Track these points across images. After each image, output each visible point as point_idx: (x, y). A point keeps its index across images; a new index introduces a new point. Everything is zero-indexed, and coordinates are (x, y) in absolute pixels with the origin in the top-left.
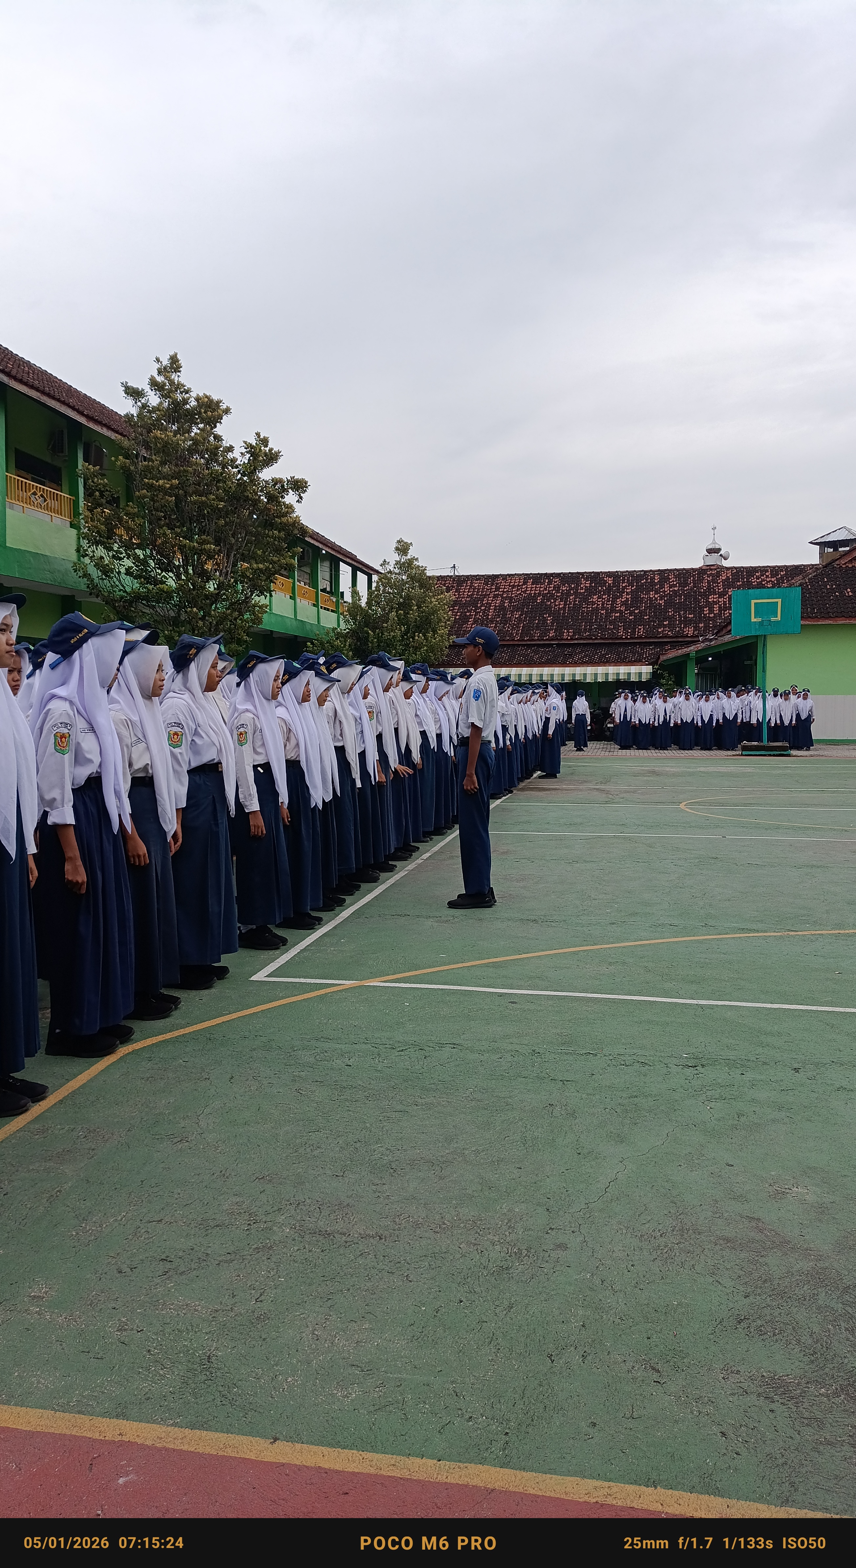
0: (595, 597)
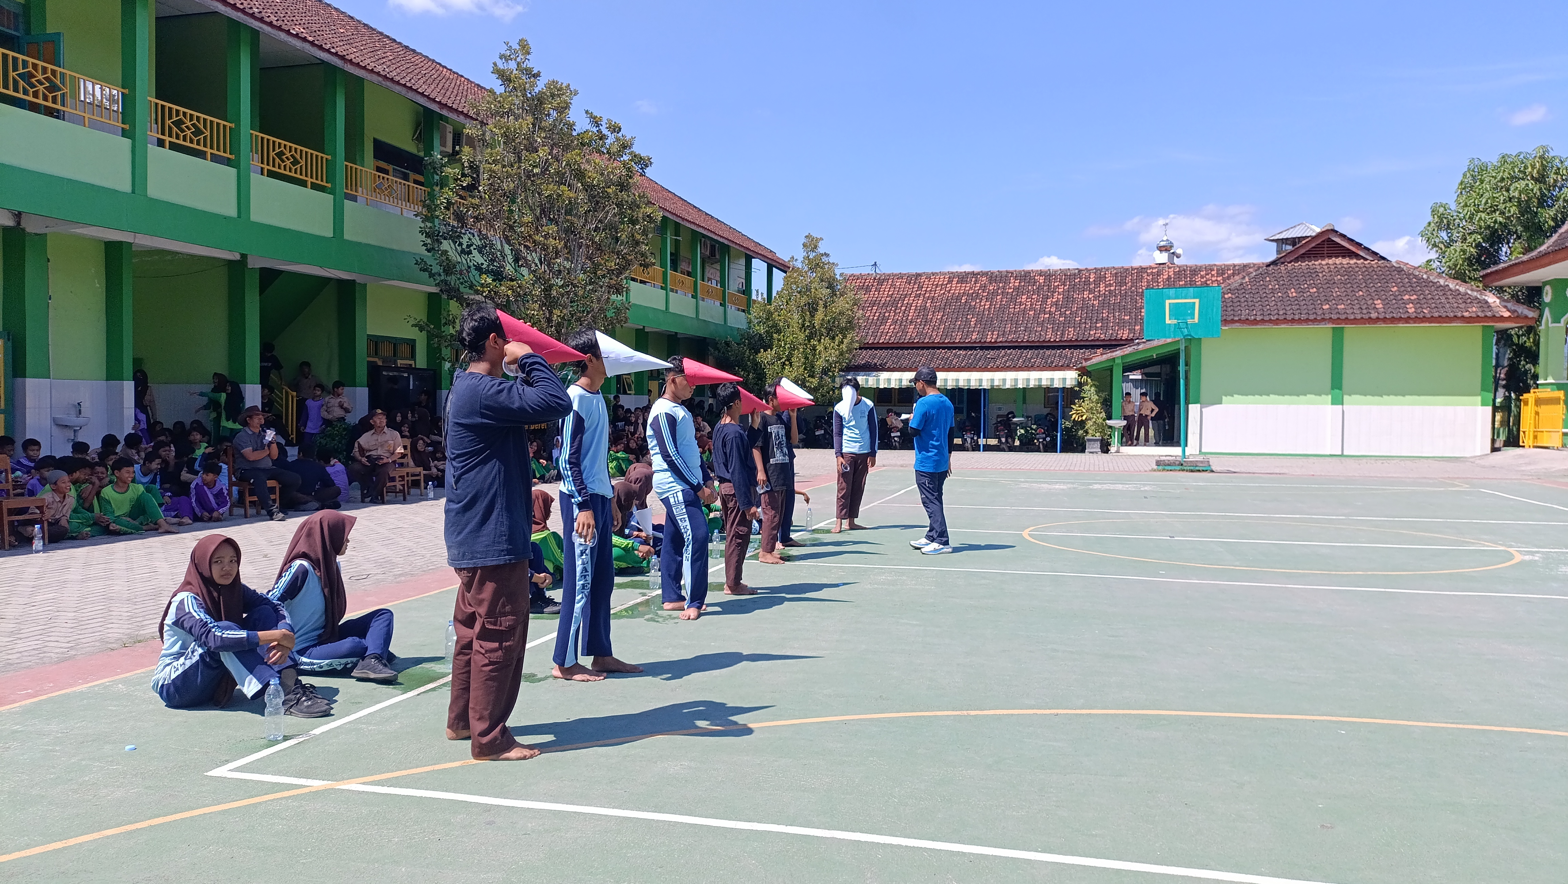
0: (1023, 297)
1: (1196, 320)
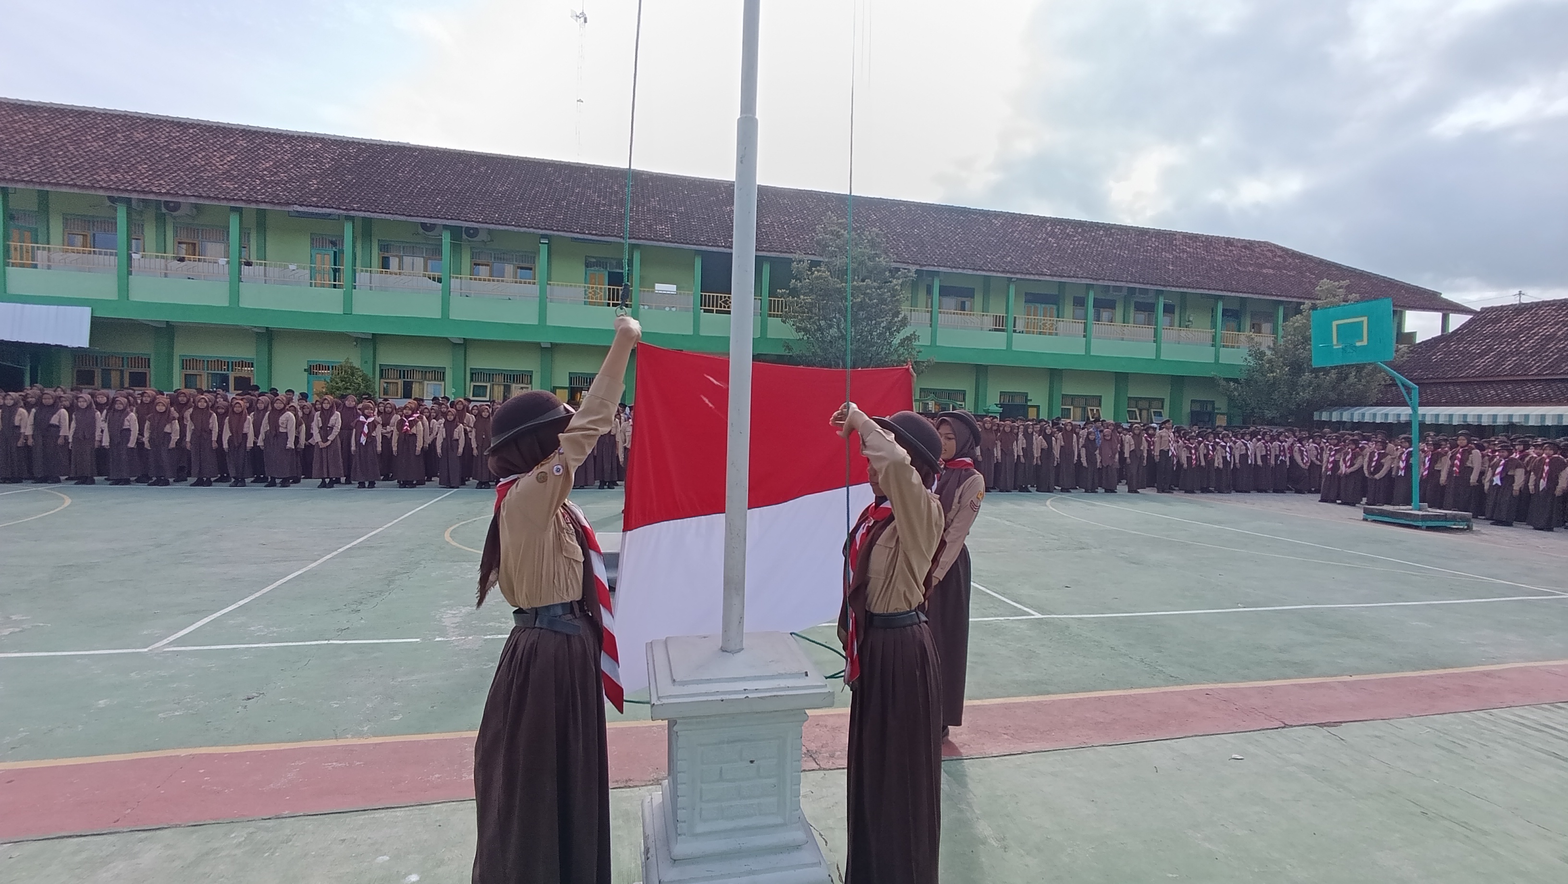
1: (1365, 343)
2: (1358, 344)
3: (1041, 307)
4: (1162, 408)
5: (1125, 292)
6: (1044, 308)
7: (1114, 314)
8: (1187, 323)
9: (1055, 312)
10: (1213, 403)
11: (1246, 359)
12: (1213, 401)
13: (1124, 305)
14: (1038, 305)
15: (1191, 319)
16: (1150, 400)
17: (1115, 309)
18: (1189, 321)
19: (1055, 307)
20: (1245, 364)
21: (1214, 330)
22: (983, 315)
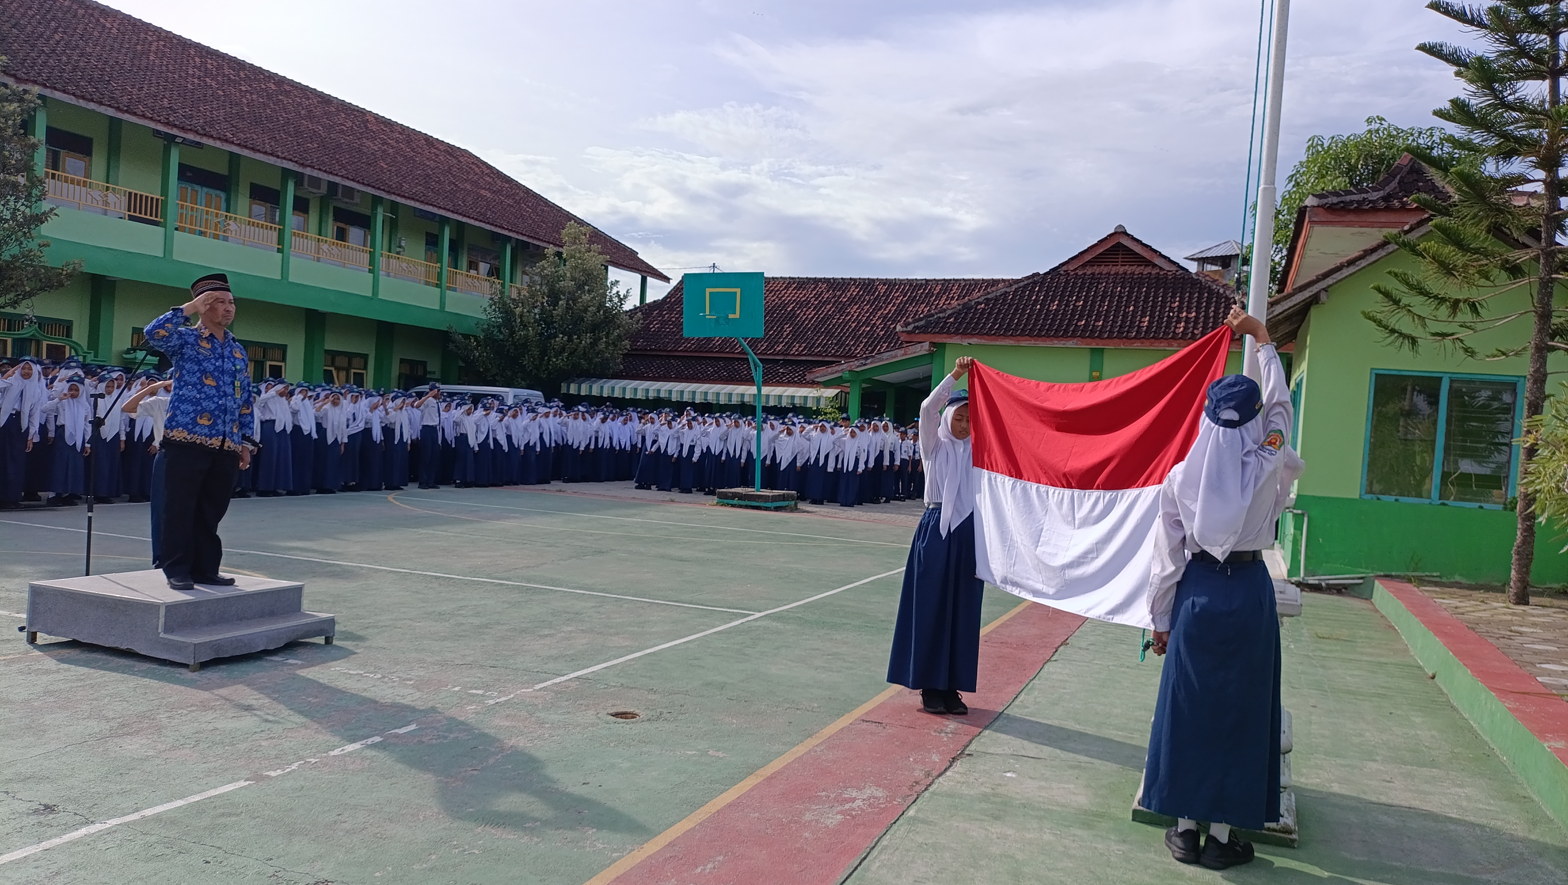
1: (737, 316)
2: (731, 316)
3: (203, 192)
4: (365, 368)
5: (324, 190)
6: (206, 194)
7: (306, 221)
8: (398, 249)
9: (223, 205)
10: (424, 364)
11: (485, 310)
12: (425, 362)
13: (321, 208)
14: (197, 188)
15: (403, 243)
16: (350, 356)
17: (308, 213)
18: (400, 247)
19: (223, 195)
20: (484, 317)
21: (439, 265)
22: (107, 188)
